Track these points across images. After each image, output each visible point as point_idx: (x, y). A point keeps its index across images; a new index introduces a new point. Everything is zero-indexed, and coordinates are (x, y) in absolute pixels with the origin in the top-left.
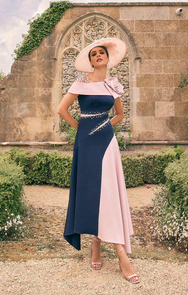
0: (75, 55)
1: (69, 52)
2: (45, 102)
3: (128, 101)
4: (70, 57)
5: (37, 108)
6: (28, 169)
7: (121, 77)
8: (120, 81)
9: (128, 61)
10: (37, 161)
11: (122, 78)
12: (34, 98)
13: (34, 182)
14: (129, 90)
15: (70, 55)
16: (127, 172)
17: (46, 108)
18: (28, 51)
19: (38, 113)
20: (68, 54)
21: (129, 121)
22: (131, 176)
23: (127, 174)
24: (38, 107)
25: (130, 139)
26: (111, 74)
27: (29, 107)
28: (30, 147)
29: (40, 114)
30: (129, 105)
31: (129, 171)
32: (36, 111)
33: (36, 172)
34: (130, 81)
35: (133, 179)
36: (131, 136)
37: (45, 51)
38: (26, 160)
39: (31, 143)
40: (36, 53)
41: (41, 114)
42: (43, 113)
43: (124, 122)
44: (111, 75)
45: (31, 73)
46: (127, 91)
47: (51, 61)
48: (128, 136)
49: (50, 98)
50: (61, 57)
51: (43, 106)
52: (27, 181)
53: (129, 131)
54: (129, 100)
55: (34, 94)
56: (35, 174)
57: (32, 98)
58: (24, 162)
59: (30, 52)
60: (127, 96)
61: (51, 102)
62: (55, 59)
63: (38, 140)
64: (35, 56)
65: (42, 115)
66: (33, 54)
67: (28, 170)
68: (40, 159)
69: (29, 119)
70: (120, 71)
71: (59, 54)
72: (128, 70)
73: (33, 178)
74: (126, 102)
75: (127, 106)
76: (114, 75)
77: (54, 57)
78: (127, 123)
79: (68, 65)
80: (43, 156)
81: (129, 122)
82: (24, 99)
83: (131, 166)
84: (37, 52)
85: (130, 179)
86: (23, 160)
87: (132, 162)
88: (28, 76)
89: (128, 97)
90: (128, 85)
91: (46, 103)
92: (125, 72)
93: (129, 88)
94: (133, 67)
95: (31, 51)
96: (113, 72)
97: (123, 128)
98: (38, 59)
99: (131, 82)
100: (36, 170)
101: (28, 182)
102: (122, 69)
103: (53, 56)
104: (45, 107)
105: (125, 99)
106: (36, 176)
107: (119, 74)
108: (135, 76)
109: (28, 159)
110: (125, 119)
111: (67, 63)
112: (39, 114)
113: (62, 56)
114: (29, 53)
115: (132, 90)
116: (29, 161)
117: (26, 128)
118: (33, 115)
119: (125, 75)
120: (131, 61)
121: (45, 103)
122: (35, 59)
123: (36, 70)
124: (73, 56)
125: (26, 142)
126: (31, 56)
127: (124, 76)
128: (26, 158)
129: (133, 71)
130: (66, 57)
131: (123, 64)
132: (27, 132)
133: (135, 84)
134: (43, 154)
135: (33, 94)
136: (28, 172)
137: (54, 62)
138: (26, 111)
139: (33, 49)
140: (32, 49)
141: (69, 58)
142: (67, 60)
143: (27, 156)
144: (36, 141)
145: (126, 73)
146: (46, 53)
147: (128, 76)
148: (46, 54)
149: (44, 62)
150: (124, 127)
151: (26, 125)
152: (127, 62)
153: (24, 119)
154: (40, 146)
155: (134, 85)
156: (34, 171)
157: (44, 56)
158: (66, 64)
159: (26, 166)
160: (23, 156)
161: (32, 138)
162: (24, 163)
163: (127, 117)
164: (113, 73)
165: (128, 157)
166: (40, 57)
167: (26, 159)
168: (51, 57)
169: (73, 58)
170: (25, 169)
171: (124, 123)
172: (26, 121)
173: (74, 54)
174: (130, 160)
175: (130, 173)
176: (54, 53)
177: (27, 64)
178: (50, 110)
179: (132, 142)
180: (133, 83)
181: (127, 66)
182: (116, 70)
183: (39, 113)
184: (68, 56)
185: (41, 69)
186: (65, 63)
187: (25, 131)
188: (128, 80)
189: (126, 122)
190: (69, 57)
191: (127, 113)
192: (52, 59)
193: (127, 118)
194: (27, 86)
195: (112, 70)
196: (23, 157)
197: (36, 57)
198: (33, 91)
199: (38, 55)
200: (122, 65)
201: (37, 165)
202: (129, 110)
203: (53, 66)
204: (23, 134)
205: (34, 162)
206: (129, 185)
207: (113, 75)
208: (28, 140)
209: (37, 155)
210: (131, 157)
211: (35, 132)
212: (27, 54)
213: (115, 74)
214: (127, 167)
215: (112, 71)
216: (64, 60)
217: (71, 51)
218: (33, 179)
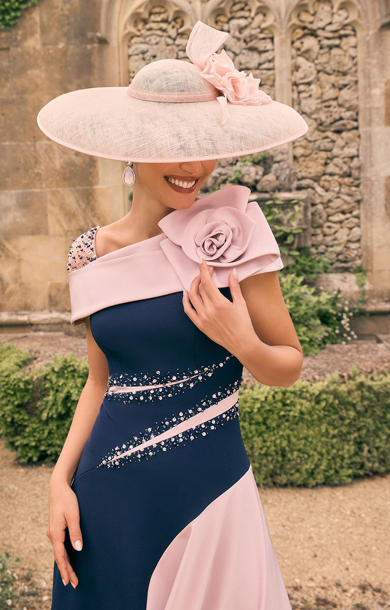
0: (170, 23)
1: (151, 14)
2: (74, 186)
3: (355, 173)
4: (153, 32)
5: (50, 207)
6: (26, 418)
7: (330, 93)
8: (329, 107)
9: (355, 35)
10: (52, 393)
11: (334, 96)
12: (38, 174)
13: (47, 456)
14: (359, 136)
15: (154, 22)
16: (359, 429)
17: (79, 205)
18: (7, 17)
19: (55, 221)
20: (145, 22)
21: (358, 238)
22: (374, 440)
23: (360, 436)
24: (53, 204)
25: (364, 297)
26: (296, 84)
27: (25, 204)
28: (33, 328)
29: (61, 226)
30: (358, 186)
31: (365, 426)
32: (47, 215)
33: (53, 426)
34: (362, 105)
35: (377, 448)
36: (367, 287)
37: (67, 13)
38: (16, 390)
39: (37, 317)
40: (36, 23)
41: (64, 223)
42: (70, 221)
43: (342, 241)
44: (295, 87)
45: (23, 91)
46: (352, 140)
47: (89, 47)
48: (356, 288)
49: (91, 173)
50: (122, 33)
51: (71, 199)
52: (24, 453)
53: (359, 270)
54: (359, 168)
55: (36, 162)
56: (50, 433)
57: (33, 175)
58: (12, 395)
59: (16, 18)
60: (352, 158)
61: (95, 187)
62: (103, 42)
63: (60, 307)
64: (32, 34)
65: (66, 227)
66: (27, 23)
67: (23, 419)
68: (65, 384)
69: (24, 241)
70: (329, 74)
71: (115, 23)
72: (354, 69)
73: (43, 445)
74: (349, 176)
75: (354, 189)
76: (307, 86)
77: (99, 34)
78: (353, 246)
79: (148, 58)
80: (72, 373)
81: (359, 241)
82: (7, 179)
83: (373, 407)
84: (41, 18)
85: (369, 451)
86: (9, 388)
87: (377, 394)
88: (12, 102)
89: (356, 160)
90: (356, 120)
91: (78, 188)
92: (345, 74)
93: (357, 128)
94: (373, 58)
95: (19, 14)
96: (302, 75)
97: (339, 261)
98: (44, 44)
99: (365, 108)
100: (50, 419)
101: (26, 455)
102: (333, 65)
103: (95, 29)
104: (78, 201)
105: (345, 168)
106: (52, 438)
107: (324, 84)
108: (381, 88)
109: (22, 385)
110: (346, 231)
111: (144, 53)
112: (57, 226)
113: (125, 28)
114: (12, 23)
115: (369, 137)
116: (27, 390)
117: (18, 271)
118: (39, 230)
119: (345, 86)
120: (367, 35)
121: (77, 191)
122: (34, 43)
123: (39, 81)
124: (164, 26)
125: (19, 313)
126: (20, 32)
127: (340, 89)
128: (15, 382)
129: (375, 71)
130: (139, 31)
131: (338, 46)
132: (21, 284)
133: (379, 117)
134: (71, 369)
135: (33, 161)
136: (26, 426)
137: (100, 51)
138: (15, 218)
139: (26, 9)
140: (23, 7)
141: (149, 33)
142: (143, 41)
143: (19, 375)
144: (51, 312)
145: (348, 79)
146: (72, 20)
147: (356, 90)
148: (69, 24)
149: (64, 52)
150: (341, 257)
151: (19, 260)
152: (352, 40)
153: (10, 243)
154: (65, 326)
155: (376, 119)
156: (46, 422)
157: (65, 29)
158: (141, 56)
159: (19, 406)
160: (6, 376)
161: (40, 299)
162: (12, 399)
163: (353, 225)
164: (302, 81)
165: (361, 379)
166: (51, 36)
167: (15, 385)
168: (90, 35)
169: (165, 34)
170: (16, 416)
171: (343, 245)
172: (15, 247)
173: (165, 21)
174: (370, 388)
175: (368, 431)
176: (97, 21)
177: (9, 62)
178: (93, 209)
179: (371, 307)
180: (374, 112)
181: (352, 52)
182: (313, 68)
183: (58, 221)
184: (148, 26)
185: (57, 76)
186: (136, 52)
187: (16, 280)
188: (355, 102)
189: (349, 241)
190: (150, 29)
191: (351, 212)
192: (91, 41)
193: (351, 229)
194: (13, 137)
195: (300, 70)
196: (7, 379)
197: (38, 36)
198: (35, 152)
199: (44, 30)
200: (335, 51)
201: (54, 405)
202: (359, 202)
203: (97, 63)
204: (8, 291)
205: (45, 393)
206: (366, 470)
207: (302, 88)
208: (27, 308)
209: (53, 370)
210: (372, 379)
211: (49, 283)
212: (7, 25)
213: (309, 84)
214: (358, 412)
215: (299, 75)
216: (133, 41)
217: (157, 10)
218: (43, 448)
